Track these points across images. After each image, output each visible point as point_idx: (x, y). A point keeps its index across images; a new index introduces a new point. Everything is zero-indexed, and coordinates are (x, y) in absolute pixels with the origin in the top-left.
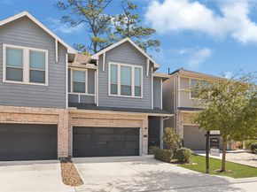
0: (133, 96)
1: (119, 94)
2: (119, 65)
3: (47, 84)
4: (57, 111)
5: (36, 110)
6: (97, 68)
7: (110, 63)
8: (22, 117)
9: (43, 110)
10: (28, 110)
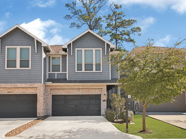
0: (94, 71)
1: (83, 71)
2: (83, 49)
3: (30, 68)
4: (36, 85)
5: (23, 85)
6: (67, 53)
7: (76, 49)
8: (17, 90)
9: (27, 85)
10: (19, 85)
